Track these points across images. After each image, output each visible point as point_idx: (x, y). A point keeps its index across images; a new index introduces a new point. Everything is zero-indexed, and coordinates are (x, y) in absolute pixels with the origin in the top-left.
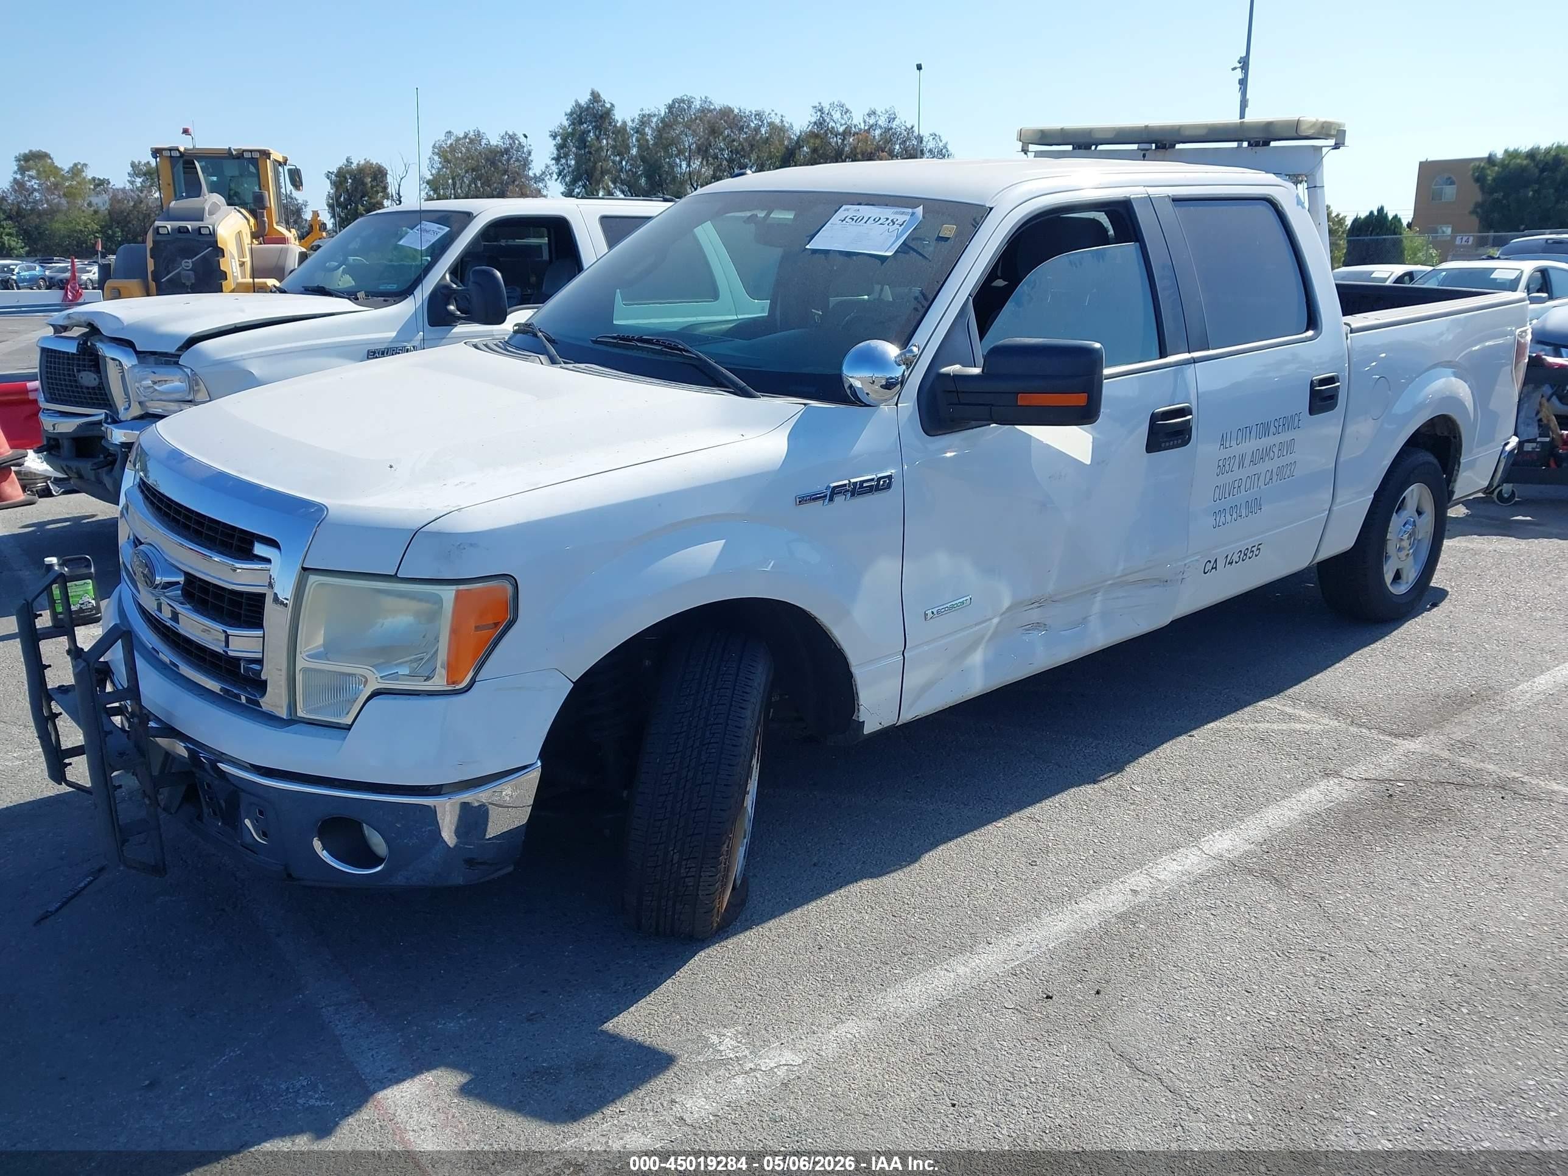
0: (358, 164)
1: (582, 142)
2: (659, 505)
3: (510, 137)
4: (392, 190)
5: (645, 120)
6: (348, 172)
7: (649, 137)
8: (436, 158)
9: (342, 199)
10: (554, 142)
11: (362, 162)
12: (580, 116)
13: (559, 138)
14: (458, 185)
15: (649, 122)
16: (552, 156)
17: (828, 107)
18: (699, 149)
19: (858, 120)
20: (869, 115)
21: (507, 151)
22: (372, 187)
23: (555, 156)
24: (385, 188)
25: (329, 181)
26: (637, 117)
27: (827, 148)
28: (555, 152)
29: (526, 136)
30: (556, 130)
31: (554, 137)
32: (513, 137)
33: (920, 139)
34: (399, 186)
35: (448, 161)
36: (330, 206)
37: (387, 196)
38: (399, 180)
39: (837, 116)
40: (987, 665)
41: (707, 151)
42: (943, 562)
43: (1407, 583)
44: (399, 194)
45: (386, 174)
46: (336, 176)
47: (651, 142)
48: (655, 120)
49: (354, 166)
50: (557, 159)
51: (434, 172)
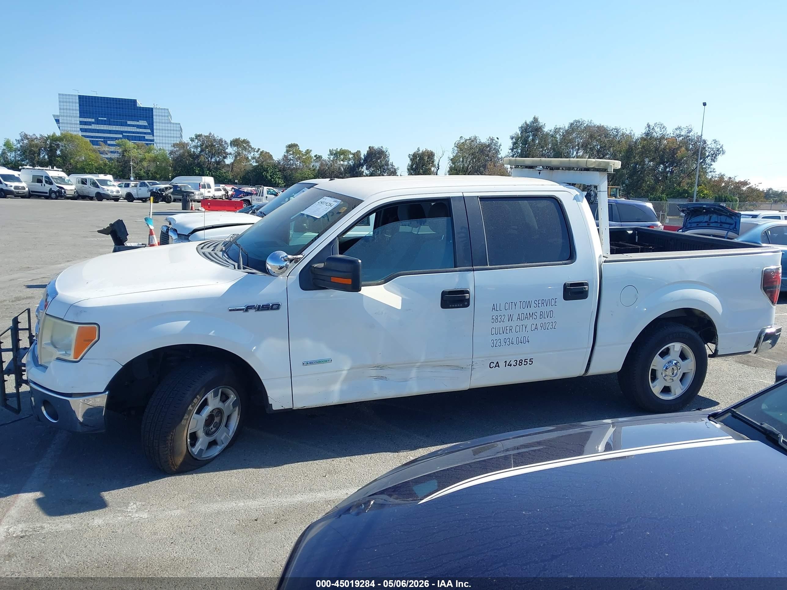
0: (422, 151)
1: (525, 142)
2: (162, 305)
3: (491, 139)
4: (436, 163)
5: (557, 131)
6: (418, 154)
7: (558, 139)
8: (456, 148)
9: (414, 167)
10: (512, 141)
11: (424, 150)
12: (526, 129)
13: (514, 139)
14: (465, 161)
15: (559, 132)
16: (510, 148)
17: (653, 125)
18: (582, 146)
19: (670, 131)
20: (676, 129)
21: (489, 146)
22: (427, 161)
23: (512, 147)
24: (433, 162)
25: (409, 158)
26: (553, 129)
27: (650, 146)
28: (512, 146)
29: (498, 138)
30: (514, 135)
31: (512, 138)
32: (492, 140)
33: (705, 142)
34: (439, 161)
35: (461, 150)
36: (408, 169)
37: (434, 166)
38: (439, 158)
39: (657, 129)
40: (342, 391)
41: (587, 145)
42: (308, 343)
43: (675, 395)
44: (438, 165)
45: (434, 155)
46: (413, 156)
47: (559, 141)
48: (561, 131)
49: (421, 152)
50: (512, 150)
51: (454, 155)
